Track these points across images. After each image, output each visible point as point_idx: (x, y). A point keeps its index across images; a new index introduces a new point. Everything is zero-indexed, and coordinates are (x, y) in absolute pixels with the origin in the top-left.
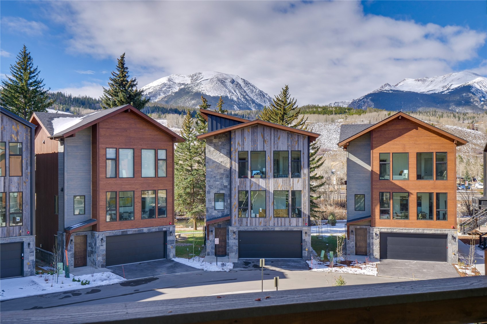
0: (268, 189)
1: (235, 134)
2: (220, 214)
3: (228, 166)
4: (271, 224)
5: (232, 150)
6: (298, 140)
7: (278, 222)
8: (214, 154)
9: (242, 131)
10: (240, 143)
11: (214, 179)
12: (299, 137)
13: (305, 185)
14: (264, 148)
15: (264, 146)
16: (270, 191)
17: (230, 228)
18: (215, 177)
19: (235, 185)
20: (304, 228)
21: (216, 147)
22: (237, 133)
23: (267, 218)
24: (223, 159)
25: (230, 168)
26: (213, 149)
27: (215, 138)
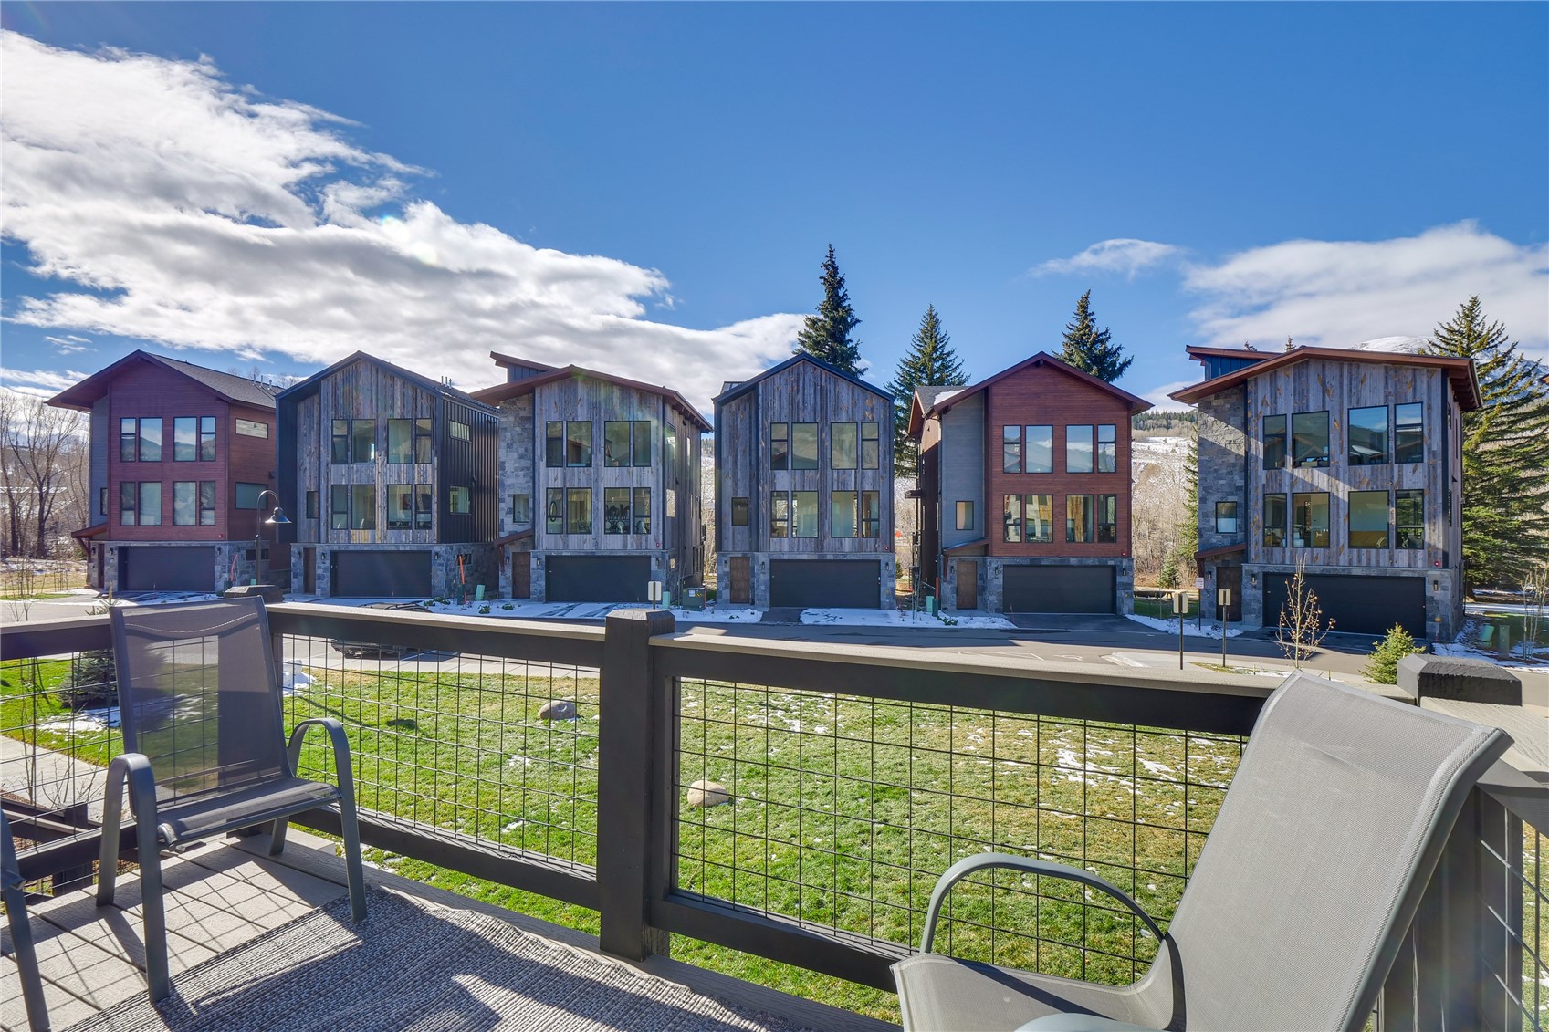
0: (1334, 490)
1: (1256, 384)
2: (1227, 541)
3: (1242, 451)
4: (1343, 560)
5: (1249, 415)
6: (1414, 380)
7: (1359, 557)
8: (1214, 428)
9: (1271, 375)
10: (1268, 399)
11: (1215, 475)
12: (1417, 372)
13: (1435, 478)
14: (1324, 406)
15: (1324, 401)
16: (1340, 496)
17: (1246, 567)
18: (1216, 471)
19: (1256, 483)
20: (1429, 573)
21: (1219, 415)
22: (1260, 381)
23: (1333, 550)
24: (1232, 438)
25: (1246, 453)
26: (1213, 419)
27: (1216, 397)
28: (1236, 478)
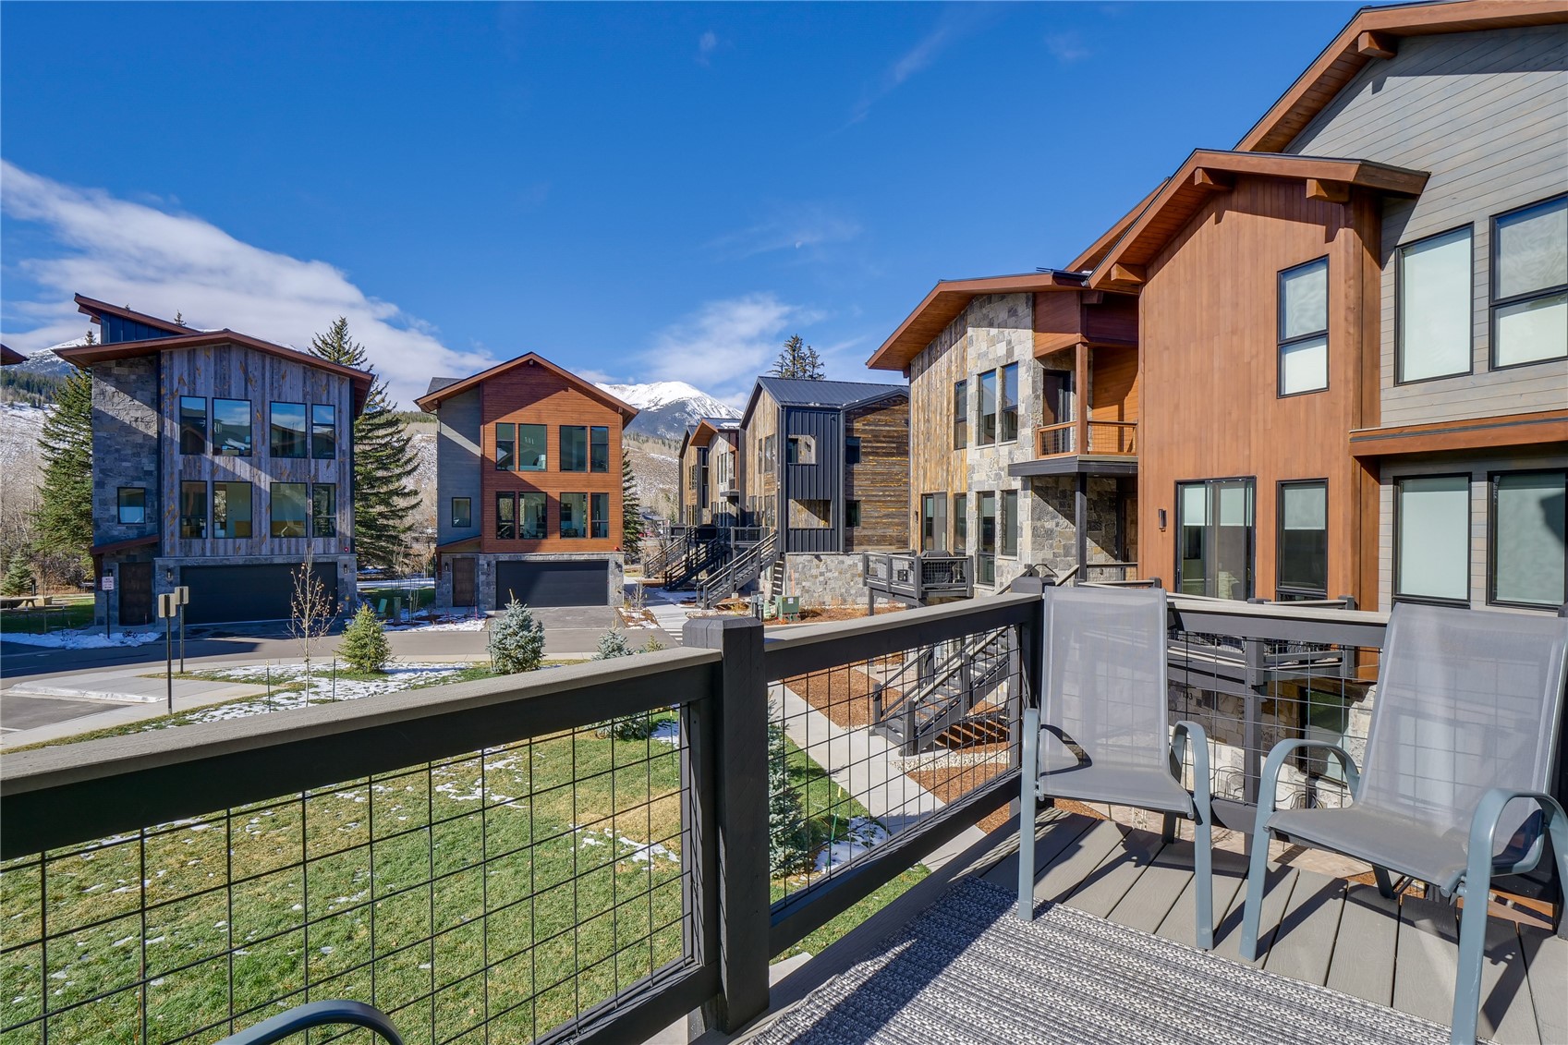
0: (256, 481)
1: (171, 359)
2: (133, 533)
3: (153, 431)
4: (265, 549)
5: (163, 392)
6: (328, 384)
7: (280, 546)
8: (116, 400)
9: (189, 352)
10: (186, 378)
11: (117, 455)
12: (330, 378)
13: (345, 474)
14: (246, 394)
15: (246, 390)
16: (263, 487)
17: (159, 561)
18: (117, 451)
19: (172, 468)
20: (340, 558)
21: (121, 386)
22: (176, 356)
23: (256, 539)
24: (139, 414)
25: (159, 433)
26: (114, 389)
27: (119, 365)
28: (145, 461)
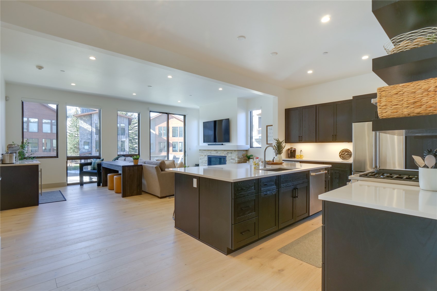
1: (94, 116)
2: (87, 151)
3: (90, 130)
5: (92, 122)
6: (124, 120)
8: (84, 124)
10: (96, 119)
11: (84, 135)
12: (124, 118)
13: (127, 138)
18: (84, 134)
19: (94, 138)
21: (85, 121)
24: (88, 127)
25: (92, 131)
26: (83, 122)
27: (84, 117)
28: (89, 136)
